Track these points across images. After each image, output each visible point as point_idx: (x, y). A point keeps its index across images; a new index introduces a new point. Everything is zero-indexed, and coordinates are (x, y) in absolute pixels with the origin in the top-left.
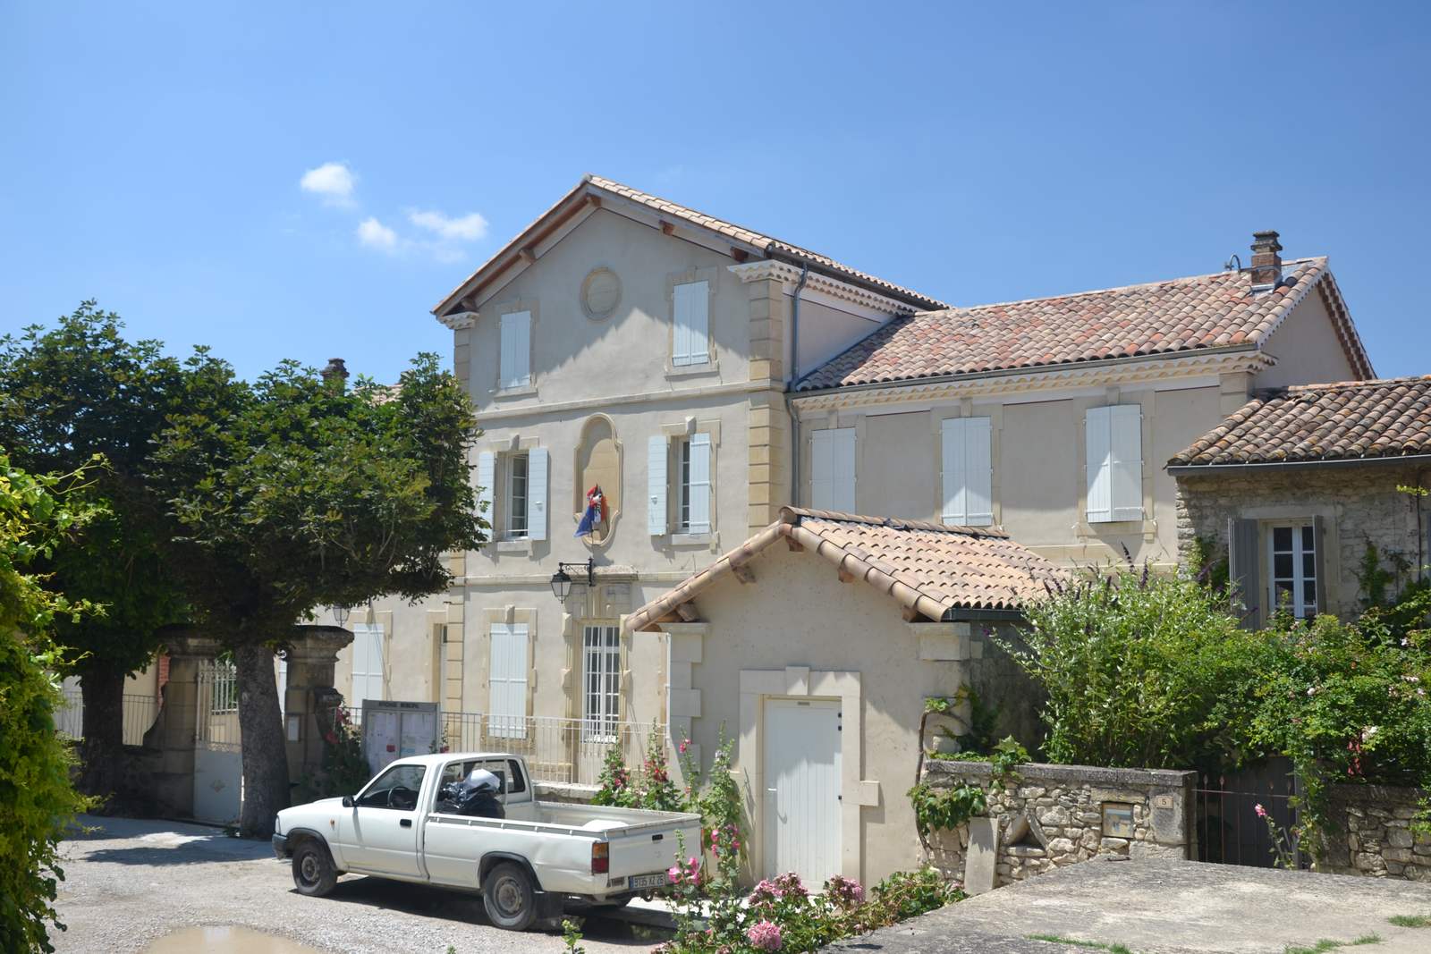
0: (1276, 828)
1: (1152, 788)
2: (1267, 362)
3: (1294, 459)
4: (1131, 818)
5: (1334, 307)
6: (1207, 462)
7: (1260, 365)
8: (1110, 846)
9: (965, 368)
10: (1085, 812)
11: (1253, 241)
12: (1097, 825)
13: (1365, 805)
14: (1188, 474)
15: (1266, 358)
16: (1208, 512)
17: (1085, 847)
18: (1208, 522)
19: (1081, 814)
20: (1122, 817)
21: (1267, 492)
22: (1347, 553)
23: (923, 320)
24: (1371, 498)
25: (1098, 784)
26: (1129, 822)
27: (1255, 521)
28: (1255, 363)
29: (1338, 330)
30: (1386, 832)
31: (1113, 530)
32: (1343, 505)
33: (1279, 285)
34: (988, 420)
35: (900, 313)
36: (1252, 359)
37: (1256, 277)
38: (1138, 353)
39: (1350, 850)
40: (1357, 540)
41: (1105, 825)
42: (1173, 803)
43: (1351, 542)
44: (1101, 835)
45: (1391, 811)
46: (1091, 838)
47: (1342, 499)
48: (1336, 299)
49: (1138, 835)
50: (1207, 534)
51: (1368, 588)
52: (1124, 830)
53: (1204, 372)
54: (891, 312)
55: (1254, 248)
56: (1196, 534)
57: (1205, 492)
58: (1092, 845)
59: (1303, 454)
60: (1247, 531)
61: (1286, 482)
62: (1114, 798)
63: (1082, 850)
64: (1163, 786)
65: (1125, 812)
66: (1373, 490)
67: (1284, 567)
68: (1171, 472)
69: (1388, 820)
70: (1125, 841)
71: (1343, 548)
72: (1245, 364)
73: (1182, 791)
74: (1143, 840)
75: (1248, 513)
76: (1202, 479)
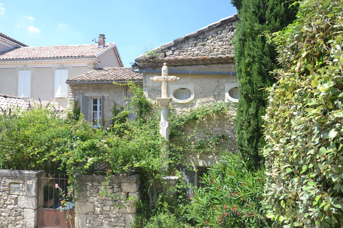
0: (62, 191)
1: (26, 178)
2: (98, 62)
3: (98, 81)
4: (19, 188)
5: (117, 55)
6: (77, 81)
7: (97, 62)
8: (12, 198)
9: (25, 58)
10: (3, 187)
11: (99, 36)
12: (8, 191)
13: (92, 181)
14: (72, 84)
15: (98, 61)
16: (77, 94)
17: (3, 199)
18: (77, 97)
19: (2, 187)
20: (16, 188)
21: (91, 89)
22: (110, 105)
23: (22, 48)
24: (116, 92)
25: (8, 177)
26: (18, 189)
27: (88, 97)
28: (95, 61)
29: (118, 60)
30: (98, 190)
31: (61, 100)
32: (109, 93)
33: (104, 46)
34: (30, 71)
35: (17, 46)
36: (94, 60)
37: (99, 44)
38: (68, 57)
39: (87, 196)
40: (112, 102)
41: (10, 191)
42: (32, 183)
43: (110, 102)
44: (9, 194)
45: (100, 183)
46: (5, 196)
47: (109, 92)
48: (117, 53)
49: (21, 194)
50: (76, 100)
51: (114, 114)
52: (17, 193)
53: (83, 63)
54: (14, 46)
55: (99, 37)
56: (74, 99)
57: (76, 89)
58: (5, 198)
59: (100, 80)
60: (86, 99)
61: (96, 87)
62: (13, 181)
63: (2, 200)
64: (29, 177)
65: (17, 186)
66: (116, 90)
67: (95, 108)
68: (67, 83)
69: (99, 186)
70: (17, 196)
71: (109, 104)
72: (93, 61)
73: (36, 179)
74: (23, 195)
75: (87, 95)
76: (76, 86)
